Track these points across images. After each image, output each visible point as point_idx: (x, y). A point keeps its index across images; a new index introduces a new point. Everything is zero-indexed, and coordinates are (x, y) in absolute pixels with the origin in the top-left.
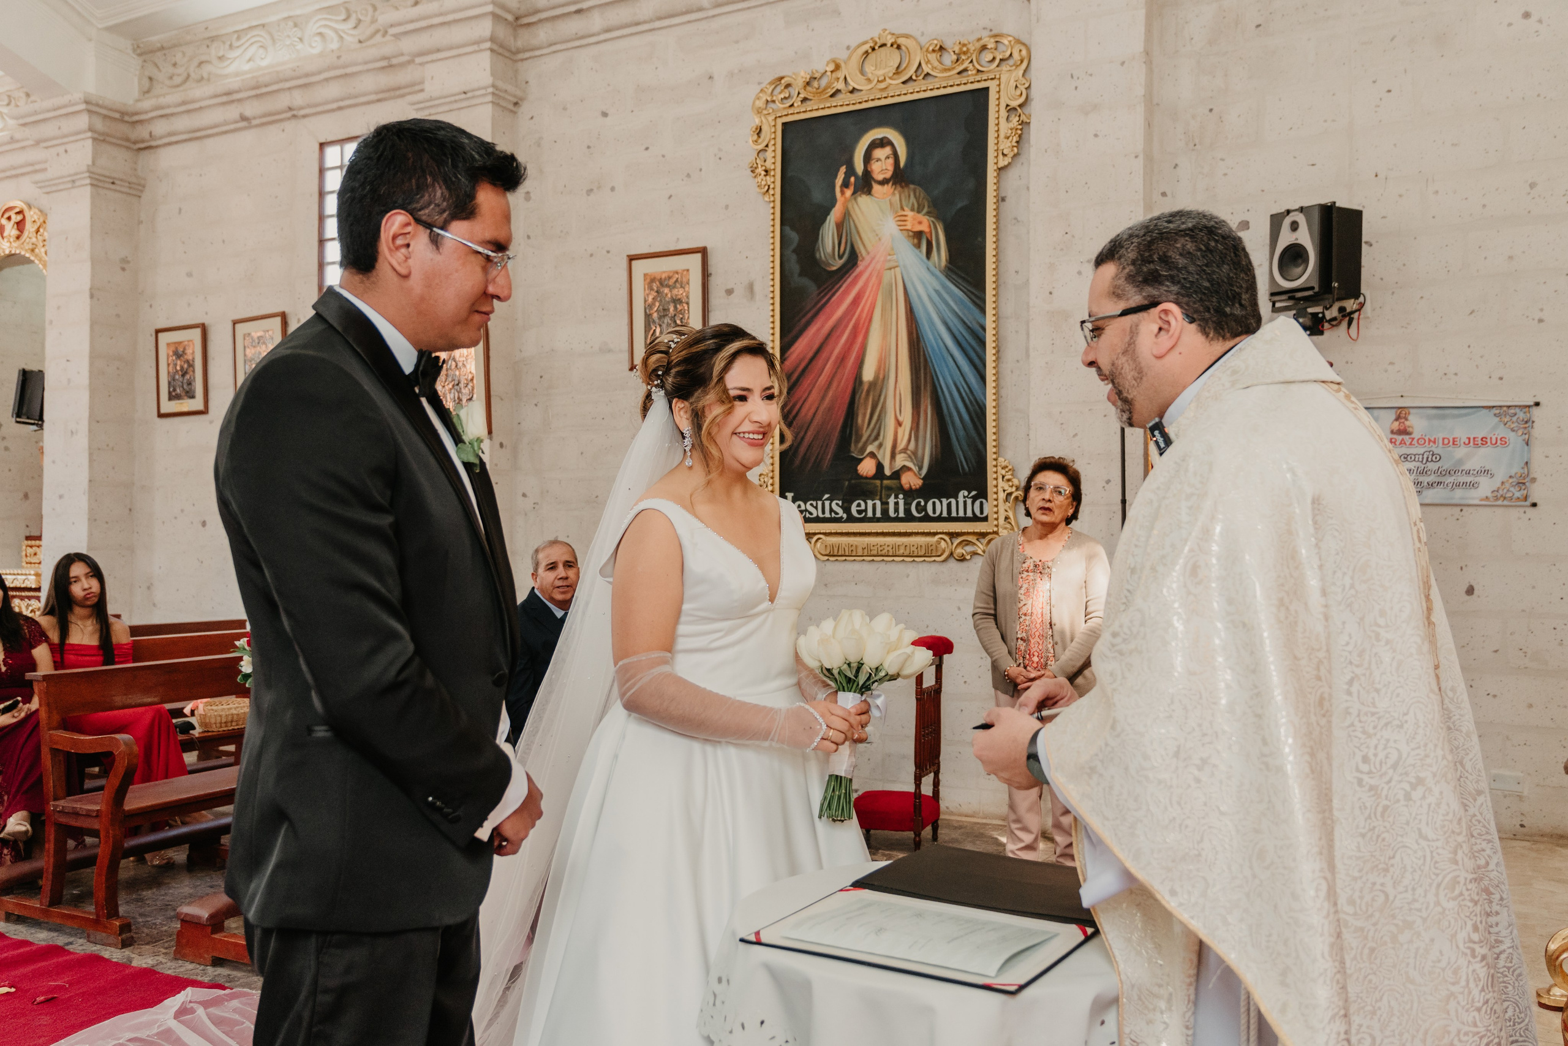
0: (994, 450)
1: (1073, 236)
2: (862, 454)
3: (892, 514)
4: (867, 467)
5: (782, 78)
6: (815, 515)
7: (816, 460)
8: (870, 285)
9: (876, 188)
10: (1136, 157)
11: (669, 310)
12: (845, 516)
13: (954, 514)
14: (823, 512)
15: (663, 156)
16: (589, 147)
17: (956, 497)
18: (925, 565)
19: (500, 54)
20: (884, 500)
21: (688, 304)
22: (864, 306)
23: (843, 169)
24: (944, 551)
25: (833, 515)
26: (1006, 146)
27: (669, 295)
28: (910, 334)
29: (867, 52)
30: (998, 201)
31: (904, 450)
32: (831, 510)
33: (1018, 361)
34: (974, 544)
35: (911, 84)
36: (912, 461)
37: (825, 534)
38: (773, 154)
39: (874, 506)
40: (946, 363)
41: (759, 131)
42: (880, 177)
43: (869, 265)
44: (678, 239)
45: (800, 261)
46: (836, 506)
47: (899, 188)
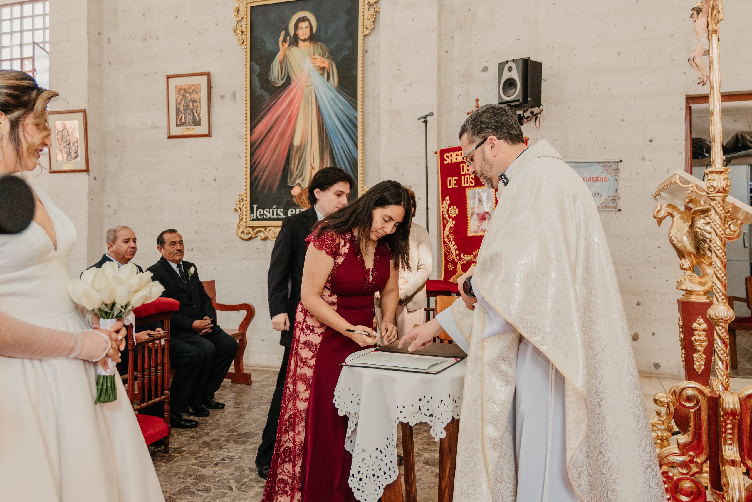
0: (362, 182)
1: (402, 71)
2: (294, 184)
4: (296, 191)
6: (269, 217)
7: (269, 188)
8: (297, 96)
9: (301, 43)
10: (433, 31)
11: (189, 106)
14: (273, 215)
15: (186, 22)
16: (144, 15)
21: (200, 102)
22: (295, 105)
23: (283, 33)
25: (278, 216)
26: (368, 23)
27: (190, 98)
28: (318, 121)
30: (364, 52)
32: (277, 214)
33: (374, 136)
37: (274, 226)
38: (246, 23)
40: (337, 136)
41: (238, 10)
42: (303, 38)
43: (297, 84)
44: (194, 67)
45: (260, 81)
46: (280, 212)
47: (312, 44)
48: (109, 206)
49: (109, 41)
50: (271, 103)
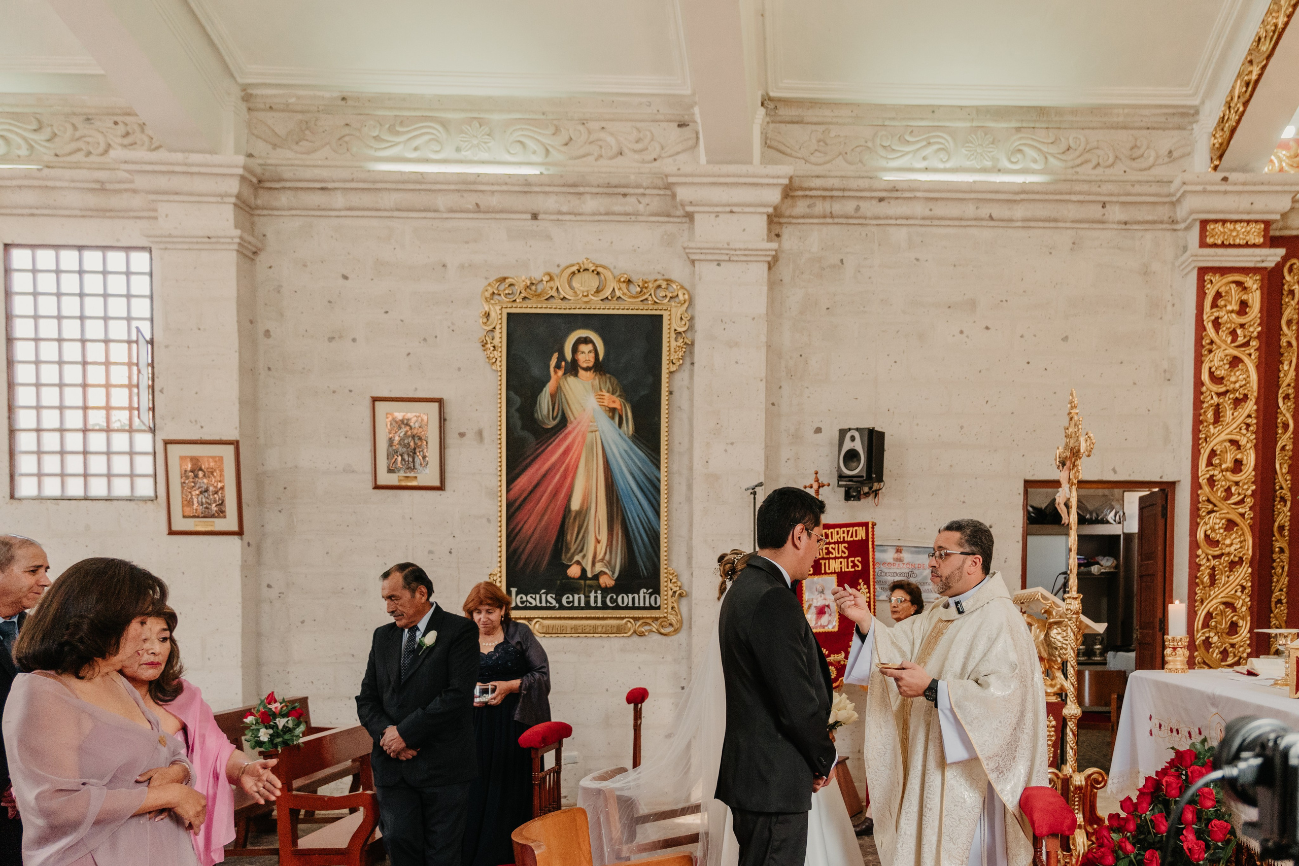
0: (665, 562)
1: (722, 426)
2: (571, 562)
3: (592, 604)
4: (574, 571)
5: (505, 279)
6: (534, 604)
7: (534, 565)
8: (577, 442)
9: (581, 372)
12: (557, 605)
13: (637, 605)
14: (541, 602)
15: (402, 321)
16: (330, 302)
17: (638, 593)
18: (616, 639)
19: (241, 208)
20: (587, 594)
22: (573, 455)
23: (556, 355)
24: (630, 630)
25: (548, 604)
26: (674, 357)
28: (606, 479)
29: (574, 273)
30: (668, 394)
31: (602, 560)
32: (547, 601)
34: (650, 625)
35: (606, 301)
36: (607, 568)
37: (542, 618)
38: (500, 336)
39: (579, 599)
40: (632, 502)
42: (585, 365)
43: (576, 427)
44: (416, 389)
45: (522, 418)
46: (551, 598)
47: (599, 375)
48: (269, 586)
49: (267, 334)
50: (537, 449)
